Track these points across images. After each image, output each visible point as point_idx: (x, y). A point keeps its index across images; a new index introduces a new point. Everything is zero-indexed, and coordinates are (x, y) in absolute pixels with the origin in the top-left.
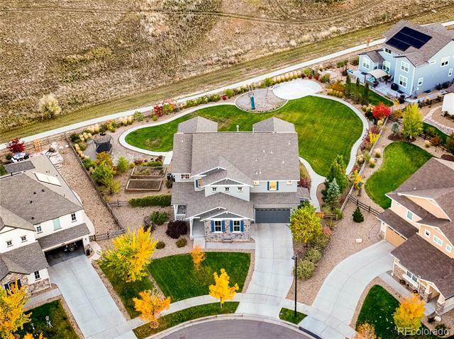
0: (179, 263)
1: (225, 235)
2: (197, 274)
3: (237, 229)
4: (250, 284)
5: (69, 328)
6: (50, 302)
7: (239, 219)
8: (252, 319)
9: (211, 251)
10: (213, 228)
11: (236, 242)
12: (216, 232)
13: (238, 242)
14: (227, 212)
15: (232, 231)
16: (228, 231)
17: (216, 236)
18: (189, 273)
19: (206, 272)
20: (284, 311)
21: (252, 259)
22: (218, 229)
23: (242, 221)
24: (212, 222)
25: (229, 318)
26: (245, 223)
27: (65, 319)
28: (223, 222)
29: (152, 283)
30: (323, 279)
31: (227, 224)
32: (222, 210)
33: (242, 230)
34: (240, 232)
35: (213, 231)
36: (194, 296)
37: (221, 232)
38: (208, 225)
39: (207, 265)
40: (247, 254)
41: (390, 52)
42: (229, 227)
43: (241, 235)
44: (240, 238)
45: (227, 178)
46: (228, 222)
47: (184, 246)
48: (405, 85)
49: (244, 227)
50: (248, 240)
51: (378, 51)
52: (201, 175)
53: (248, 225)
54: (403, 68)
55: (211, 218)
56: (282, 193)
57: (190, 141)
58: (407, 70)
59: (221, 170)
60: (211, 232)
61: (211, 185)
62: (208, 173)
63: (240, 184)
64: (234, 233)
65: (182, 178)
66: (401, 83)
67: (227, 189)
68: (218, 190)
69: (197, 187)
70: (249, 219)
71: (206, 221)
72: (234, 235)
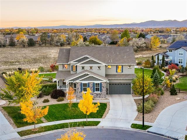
2: (70, 110)
3: (97, 90)
7: (99, 82)
10: (81, 89)
11: (96, 100)
12: (83, 92)
14: (91, 75)
15: (94, 91)
20: (134, 125)
22: (85, 90)
23: (101, 84)
24: (81, 84)
25: (92, 128)
26: (103, 85)
28: (89, 84)
31: (91, 86)
32: (88, 75)
33: (101, 91)
34: (99, 92)
38: (78, 86)
41: (171, 51)
42: (92, 88)
43: (100, 95)
44: (100, 97)
45: (91, 59)
46: (92, 84)
47: (62, 101)
48: (182, 63)
49: (102, 88)
50: (105, 99)
51: (165, 53)
52: (74, 62)
53: (105, 86)
54: (180, 54)
55: (80, 81)
56: (125, 75)
57: (69, 51)
58: (182, 54)
59: (87, 58)
60: (80, 92)
61: (81, 64)
62: (79, 61)
63: (99, 64)
64: (96, 93)
65: (63, 68)
66: (179, 62)
67: (91, 68)
68: (85, 69)
69: (72, 71)
70: (105, 81)
71: (77, 84)
72: (95, 95)
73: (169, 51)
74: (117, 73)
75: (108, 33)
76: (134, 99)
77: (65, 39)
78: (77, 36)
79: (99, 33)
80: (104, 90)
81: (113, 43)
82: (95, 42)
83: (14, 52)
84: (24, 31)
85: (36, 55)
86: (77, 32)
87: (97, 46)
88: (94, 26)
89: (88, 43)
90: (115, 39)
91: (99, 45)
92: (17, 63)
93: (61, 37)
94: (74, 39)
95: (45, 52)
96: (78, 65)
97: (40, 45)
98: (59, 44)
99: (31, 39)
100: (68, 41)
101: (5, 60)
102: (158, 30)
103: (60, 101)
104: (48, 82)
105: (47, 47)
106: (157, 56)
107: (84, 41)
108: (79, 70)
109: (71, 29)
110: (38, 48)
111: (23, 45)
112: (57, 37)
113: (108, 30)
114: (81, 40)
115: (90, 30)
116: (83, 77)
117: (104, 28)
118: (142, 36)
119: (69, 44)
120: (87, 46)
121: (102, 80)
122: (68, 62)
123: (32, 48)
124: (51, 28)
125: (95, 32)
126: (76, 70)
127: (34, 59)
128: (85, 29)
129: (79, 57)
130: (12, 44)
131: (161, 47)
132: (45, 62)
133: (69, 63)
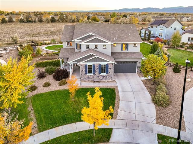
0: (58, 96)
1: (95, 76)
2: (72, 103)
3: (104, 71)
4: (119, 111)
7: (105, 63)
9: (84, 87)
10: (86, 71)
11: (102, 82)
12: (88, 74)
13: (104, 82)
14: (97, 56)
15: (100, 73)
16: (97, 73)
17: (88, 77)
18: (65, 103)
19: (80, 101)
21: (116, 92)
22: (90, 72)
23: (107, 65)
24: (86, 65)
26: (110, 66)
28: (94, 65)
29: (30, 112)
31: (96, 67)
32: (93, 55)
33: (107, 73)
34: (105, 74)
35: (86, 73)
36: (67, 124)
37: (92, 74)
38: (83, 68)
39: (81, 96)
40: (112, 89)
41: (153, 27)
42: (98, 70)
43: (107, 77)
44: (106, 79)
45: (96, 37)
46: (98, 65)
47: (64, 85)
48: (162, 36)
49: (109, 69)
50: (111, 81)
51: (147, 28)
52: (79, 39)
53: (111, 68)
54: (160, 29)
55: (85, 62)
56: (130, 53)
57: (73, 28)
58: (162, 30)
59: (92, 36)
60: (84, 74)
61: (86, 43)
62: (84, 39)
63: (105, 42)
64: (102, 75)
65: (68, 45)
66: (160, 36)
67: (96, 46)
68: (90, 47)
69: (76, 48)
70: (112, 62)
71: (81, 65)
72: (101, 77)
73: (151, 27)
74: (122, 52)
75: (101, 15)
76: (142, 80)
77: (75, 18)
78: (83, 16)
79: (96, 15)
80: (111, 71)
81: (106, 21)
82: (95, 20)
83: (39, 26)
84: (53, 13)
85: (54, 29)
86: (84, 14)
87: (96, 22)
88: (93, 11)
89: (90, 21)
90: (107, 18)
91: (98, 22)
92: (38, 35)
93: (73, 16)
94: (81, 18)
95: (61, 26)
96: (82, 43)
97: (59, 21)
98: (71, 21)
99: (53, 18)
100: (77, 19)
101: (30, 32)
102: (130, 14)
103: (62, 85)
104: (56, 55)
105: (64, 23)
106: (140, 31)
107: (88, 19)
108: (84, 48)
109: (80, 12)
110: (57, 24)
111: (48, 21)
112: (70, 17)
113: (101, 13)
114: (86, 19)
115: (91, 13)
116: (88, 59)
117: (99, 12)
118: (124, 16)
119: (78, 21)
120: (90, 23)
121: (108, 62)
122: (73, 39)
123: (53, 23)
124: (69, 12)
125: (94, 14)
126: (81, 48)
127: (52, 32)
128: (88, 12)
129: (83, 35)
130: (41, 21)
131: (138, 24)
132: (59, 34)
133: (73, 41)
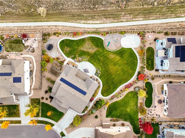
5: (19, 114)
6: (17, 105)
8: (55, 130)
20: (62, 132)
27: (19, 111)
30: (75, 129)
40: (64, 113)
